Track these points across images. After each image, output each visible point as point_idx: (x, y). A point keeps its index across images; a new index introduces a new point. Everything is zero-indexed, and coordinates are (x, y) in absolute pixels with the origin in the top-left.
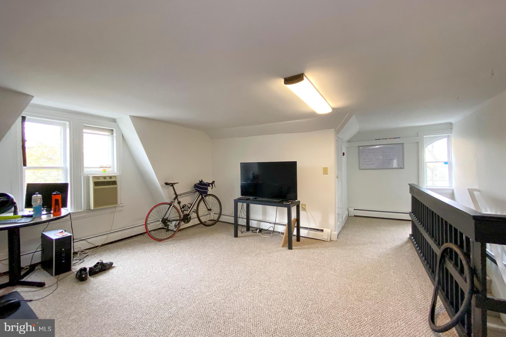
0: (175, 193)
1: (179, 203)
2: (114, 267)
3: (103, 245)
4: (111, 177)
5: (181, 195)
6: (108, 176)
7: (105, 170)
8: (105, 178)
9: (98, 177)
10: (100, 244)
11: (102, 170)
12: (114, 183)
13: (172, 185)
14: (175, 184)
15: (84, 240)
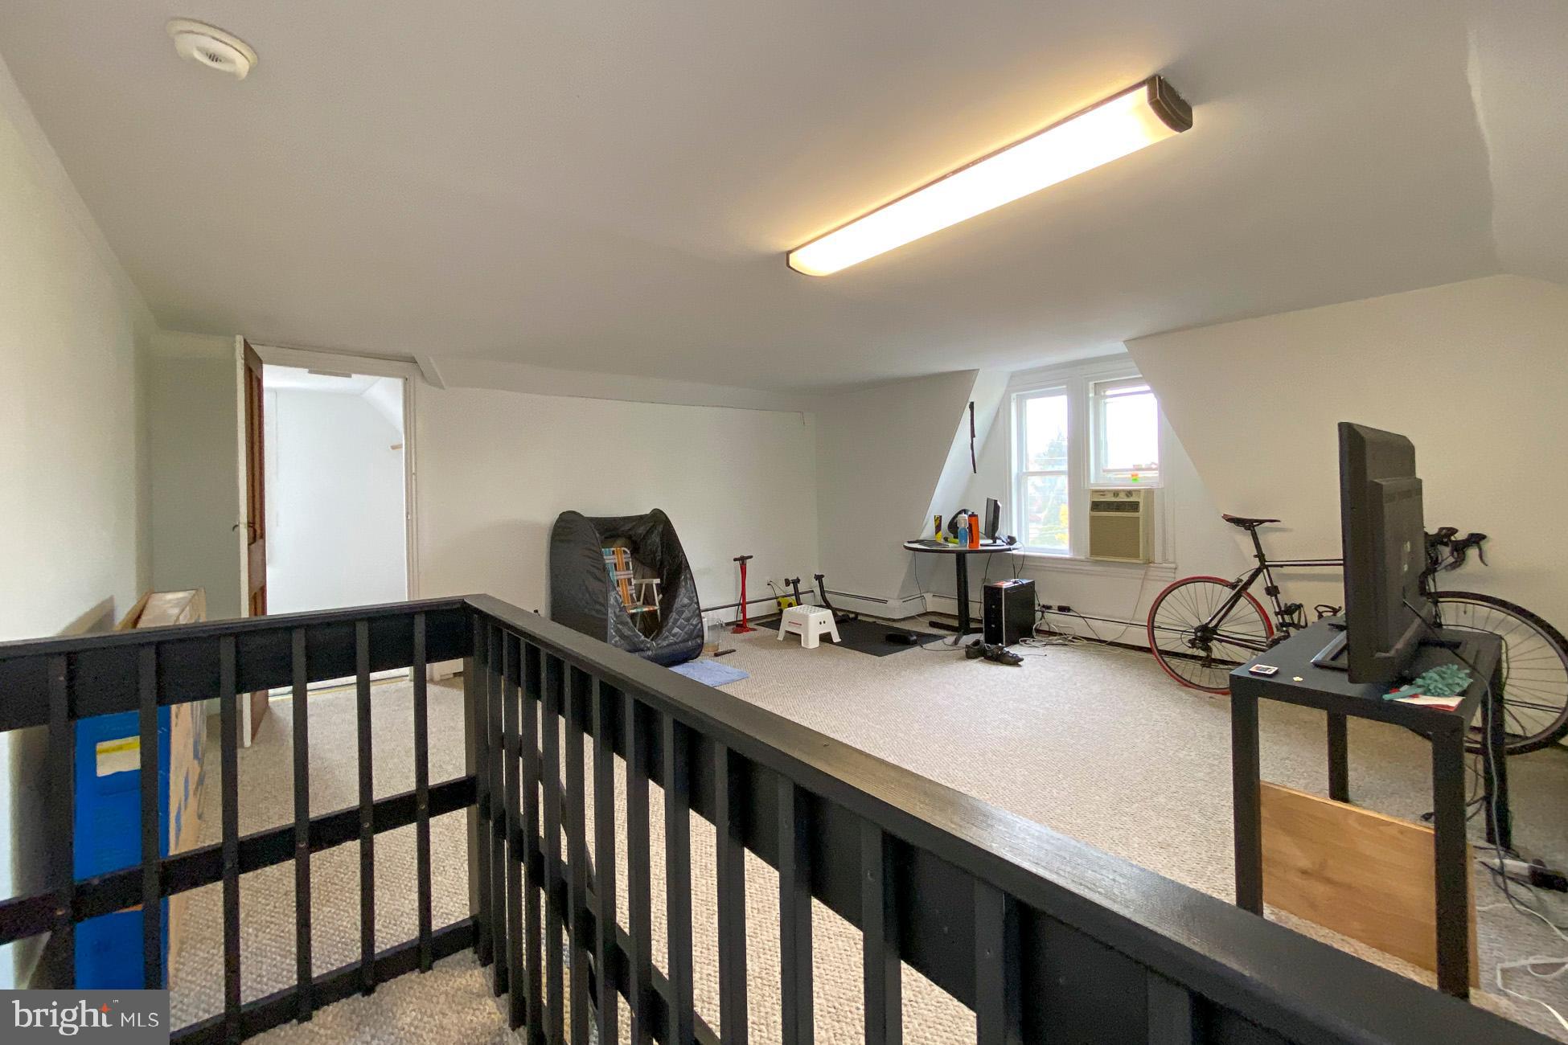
0: (1260, 556)
1: (1272, 591)
2: (1020, 666)
3: (1112, 644)
4: (1129, 493)
5: (1282, 566)
6: (1123, 491)
7: (1136, 475)
8: (1116, 493)
9: (1102, 493)
10: (1109, 639)
11: (1130, 476)
12: (1134, 506)
13: (1248, 525)
14: (1261, 522)
15: (1083, 617)
